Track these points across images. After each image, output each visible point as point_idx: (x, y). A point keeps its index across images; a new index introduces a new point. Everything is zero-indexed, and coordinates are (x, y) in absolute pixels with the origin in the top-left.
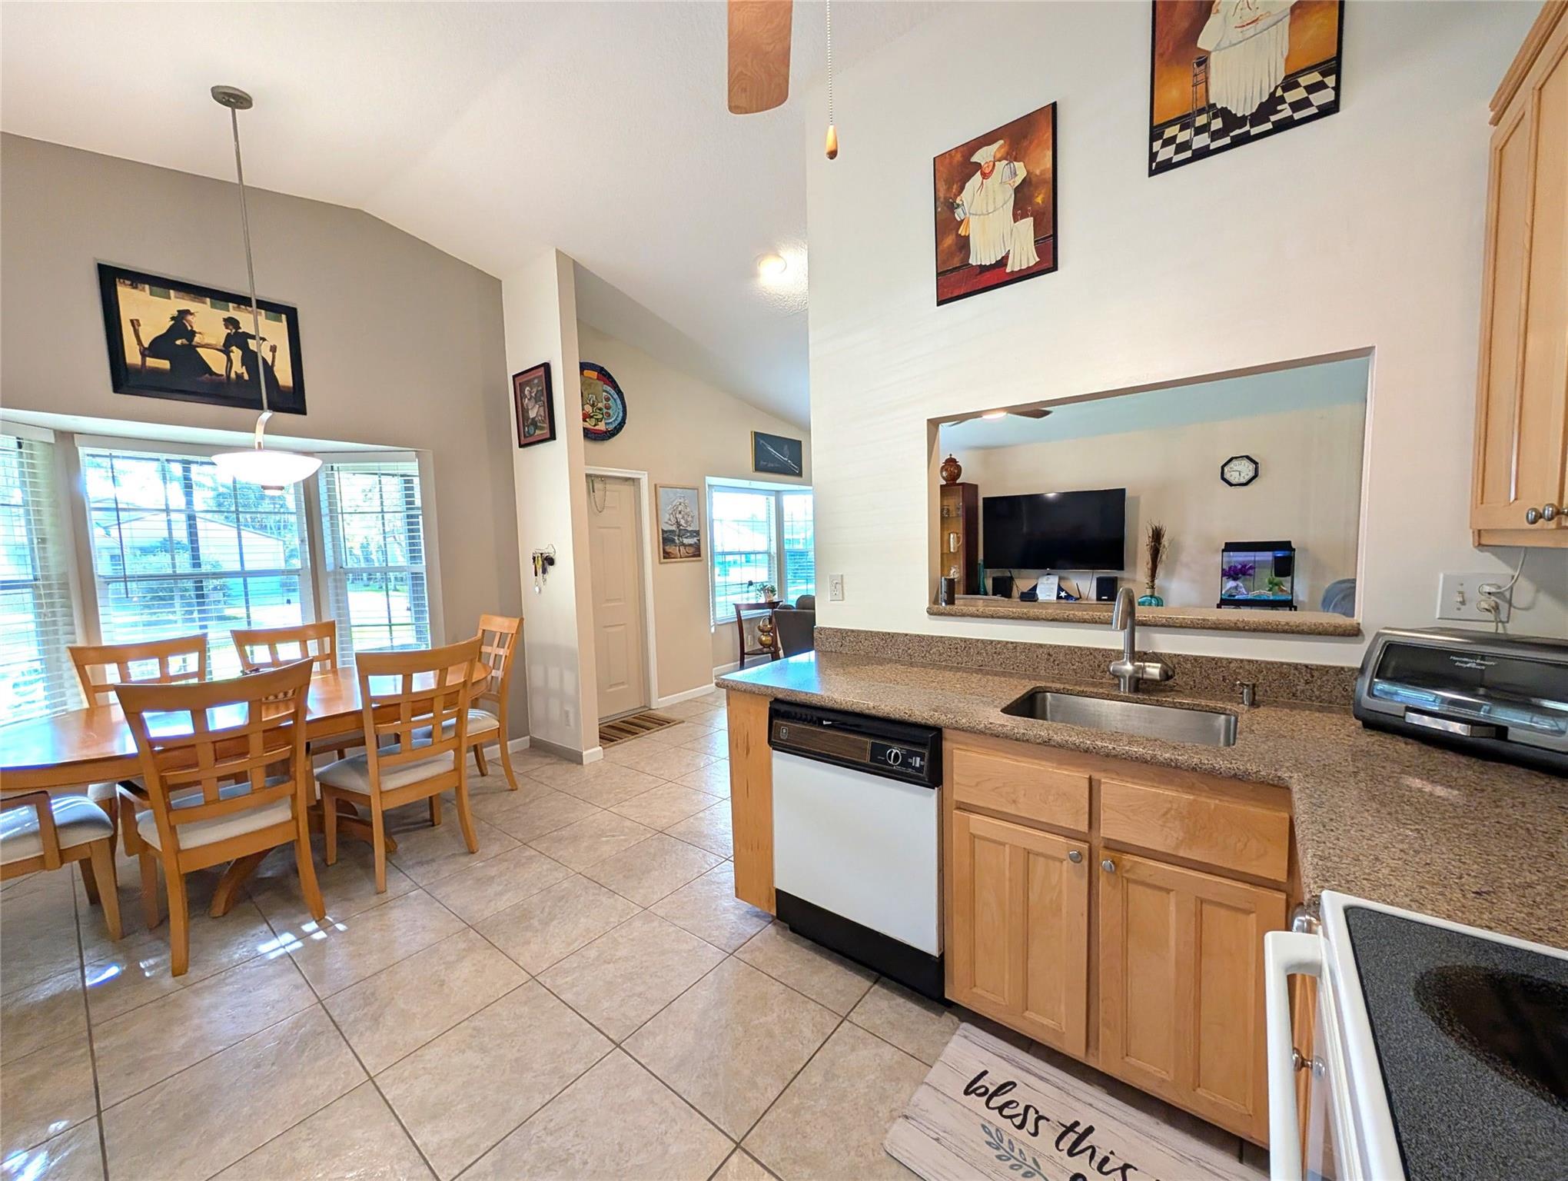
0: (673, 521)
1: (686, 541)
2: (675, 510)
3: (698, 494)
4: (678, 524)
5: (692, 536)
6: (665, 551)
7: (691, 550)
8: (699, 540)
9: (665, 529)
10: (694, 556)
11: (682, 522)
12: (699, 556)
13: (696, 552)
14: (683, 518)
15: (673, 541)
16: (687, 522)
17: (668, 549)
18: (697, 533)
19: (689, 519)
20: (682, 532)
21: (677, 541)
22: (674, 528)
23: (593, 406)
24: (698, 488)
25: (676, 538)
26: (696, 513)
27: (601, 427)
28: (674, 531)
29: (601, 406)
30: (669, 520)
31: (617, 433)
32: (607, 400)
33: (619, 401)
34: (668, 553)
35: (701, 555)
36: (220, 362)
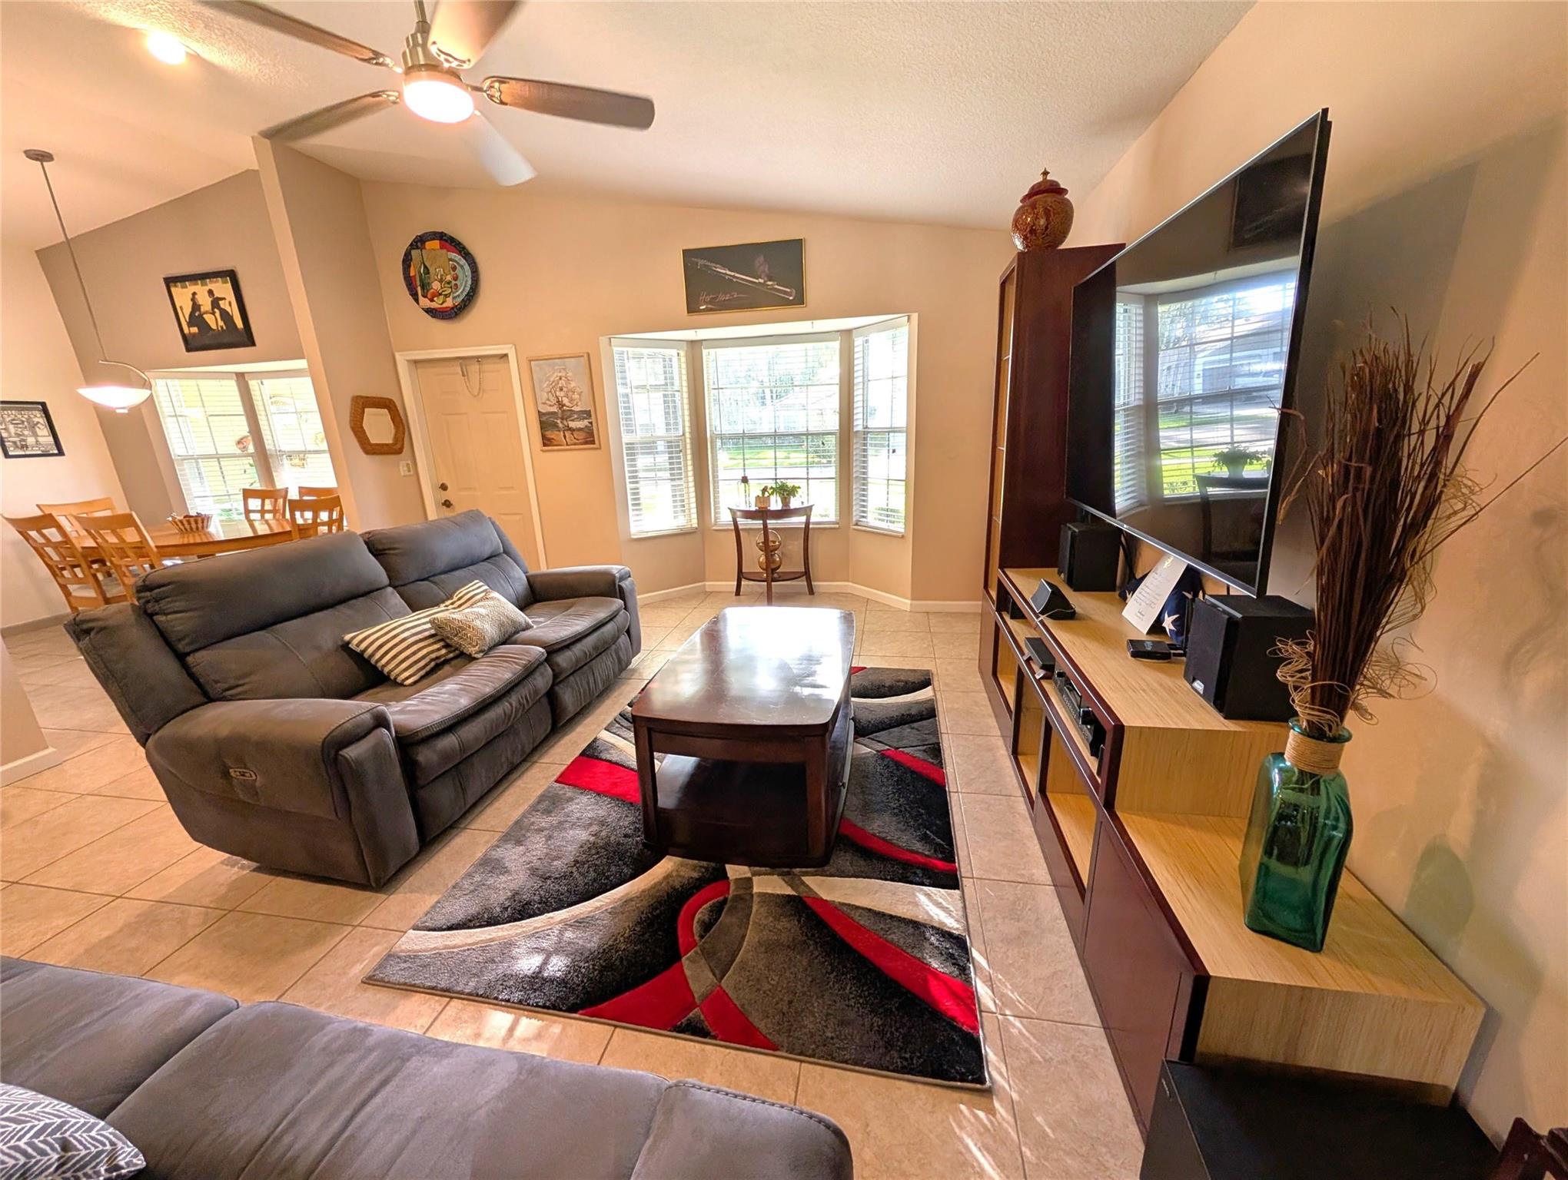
0: (553, 400)
1: (572, 425)
2: (555, 387)
3: (590, 365)
4: (561, 404)
5: (580, 419)
6: (544, 437)
7: (581, 436)
8: (591, 423)
9: (544, 411)
10: (586, 443)
11: (566, 401)
12: (593, 442)
13: (589, 438)
14: (567, 396)
15: (555, 425)
16: (571, 400)
17: (549, 434)
18: (588, 414)
19: (576, 396)
20: (566, 414)
21: (561, 425)
22: (555, 409)
23: (441, 281)
24: (588, 355)
25: (559, 421)
26: (585, 388)
27: (449, 303)
28: (555, 413)
29: (449, 278)
30: (548, 400)
31: (465, 306)
32: (454, 269)
33: (467, 267)
34: (549, 440)
35: (597, 441)
36: (214, 321)
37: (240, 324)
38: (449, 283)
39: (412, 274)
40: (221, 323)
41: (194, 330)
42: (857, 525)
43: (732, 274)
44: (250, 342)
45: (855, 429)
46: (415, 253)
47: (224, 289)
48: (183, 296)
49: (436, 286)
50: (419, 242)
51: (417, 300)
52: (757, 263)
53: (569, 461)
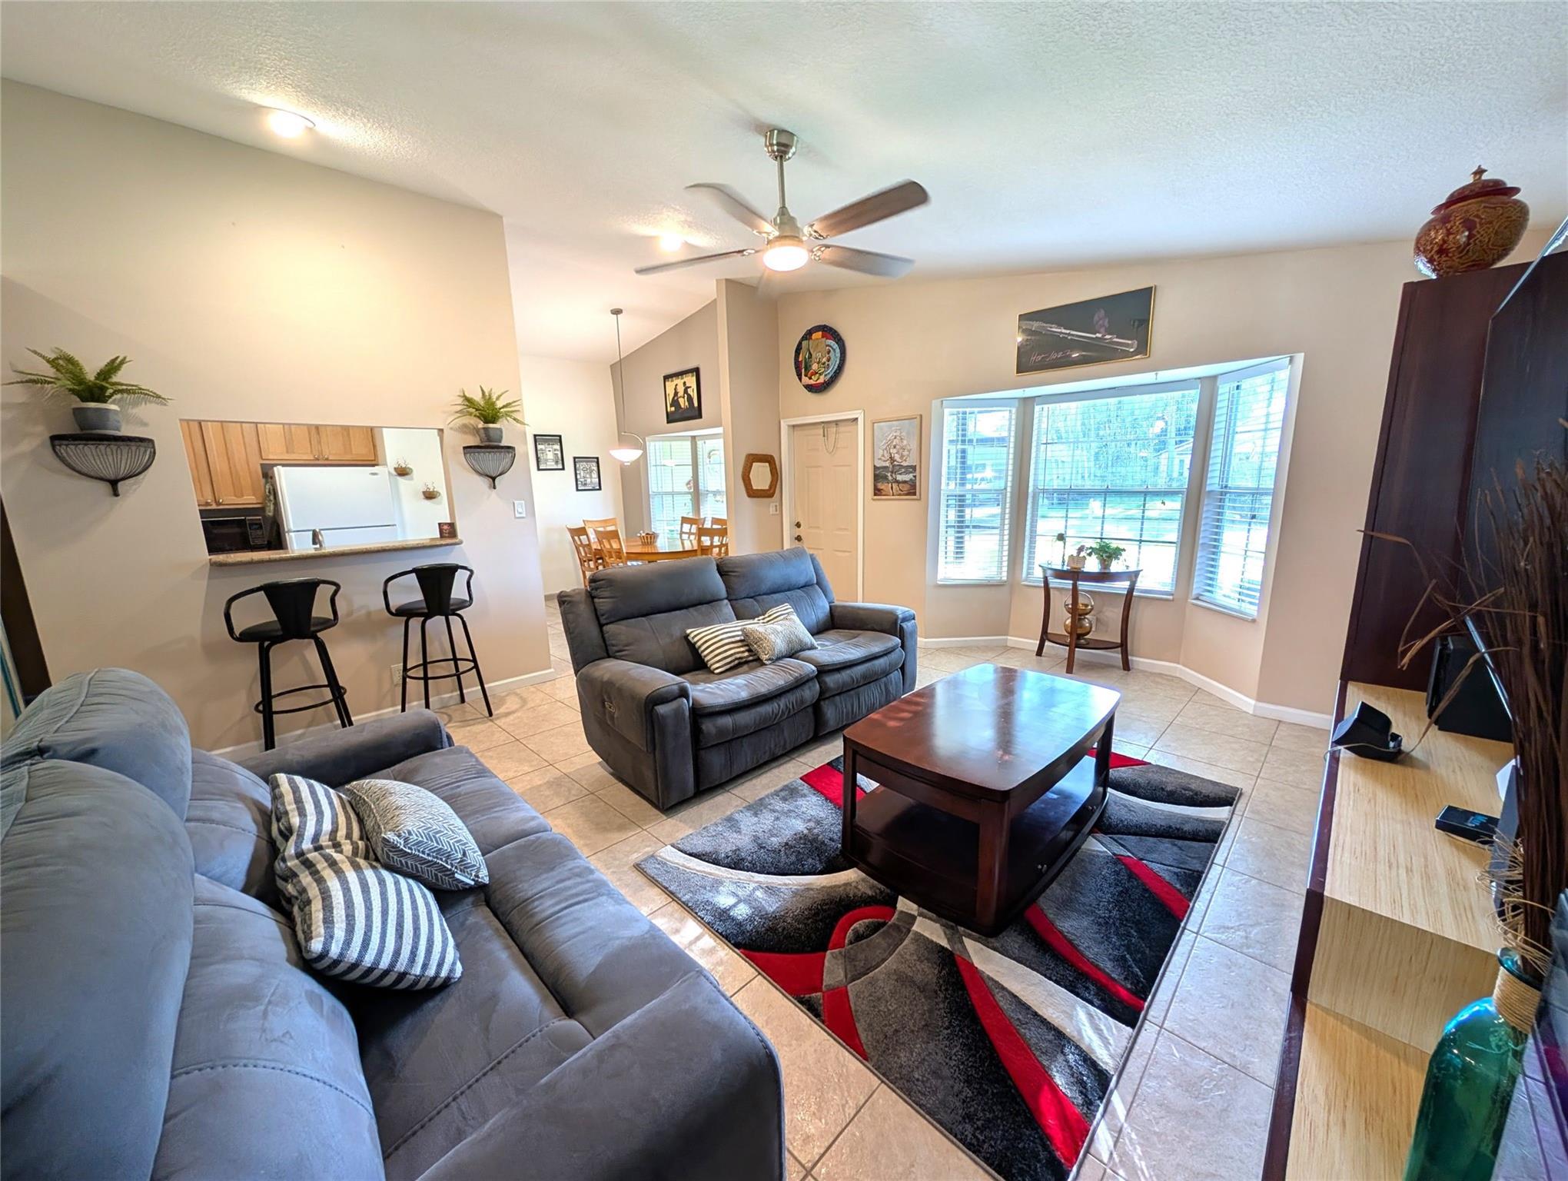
0: (887, 456)
1: (900, 478)
2: (890, 445)
3: (921, 425)
4: (892, 459)
5: (906, 473)
6: (875, 486)
7: (906, 487)
8: (915, 477)
9: (878, 466)
10: (908, 494)
11: (897, 457)
12: (915, 494)
13: (911, 490)
14: (898, 453)
15: (886, 477)
16: (902, 456)
17: (880, 486)
18: (914, 468)
19: (906, 453)
20: (896, 468)
21: (890, 478)
22: (887, 464)
23: (818, 363)
24: (921, 416)
25: (889, 474)
26: (914, 445)
27: (821, 380)
28: (887, 467)
29: (824, 360)
30: (883, 456)
31: (832, 381)
32: (829, 352)
33: (838, 350)
34: (879, 490)
35: (918, 493)
36: (683, 403)
37: (696, 404)
38: (824, 364)
39: (800, 359)
40: (687, 404)
41: (673, 409)
42: (1197, 599)
43: (1068, 332)
44: (700, 416)
45: (1208, 489)
46: (805, 343)
47: (691, 380)
48: (670, 386)
49: (815, 367)
50: (808, 335)
51: (800, 379)
52: (1096, 318)
53: (895, 508)
